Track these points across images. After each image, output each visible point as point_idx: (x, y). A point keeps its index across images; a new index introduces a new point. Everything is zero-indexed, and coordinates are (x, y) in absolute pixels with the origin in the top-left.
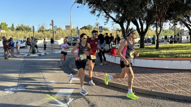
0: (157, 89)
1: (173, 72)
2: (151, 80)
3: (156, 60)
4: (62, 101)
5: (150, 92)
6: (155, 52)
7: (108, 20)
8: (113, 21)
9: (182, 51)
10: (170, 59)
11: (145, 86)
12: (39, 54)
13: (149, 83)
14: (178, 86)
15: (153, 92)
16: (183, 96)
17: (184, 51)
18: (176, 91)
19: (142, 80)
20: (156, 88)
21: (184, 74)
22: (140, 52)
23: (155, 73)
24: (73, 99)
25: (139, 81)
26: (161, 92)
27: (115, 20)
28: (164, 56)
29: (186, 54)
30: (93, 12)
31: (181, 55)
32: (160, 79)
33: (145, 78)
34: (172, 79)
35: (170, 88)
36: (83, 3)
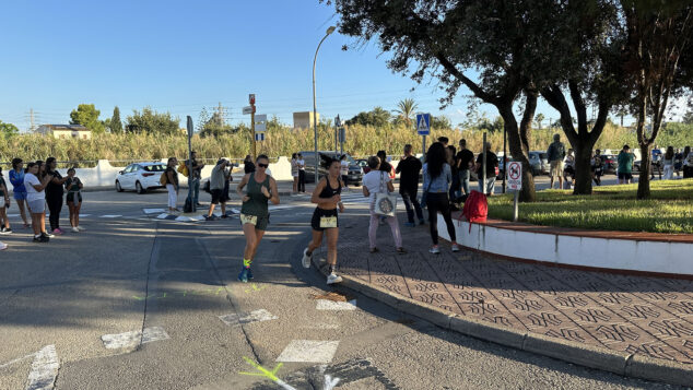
0: (653, 353)
2: (628, 316)
3: (645, 240)
4: (299, 385)
5: (627, 364)
7: (452, 92)
15: (639, 364)
19: (593, 316)
20: (648, 348)
23: (642, 292)
26: (671, 364)
27: (478, 92)
28: (673, 226)
30: (400, 64)
32: (665, 316)
33: (602, 309)
36: (363, 33)
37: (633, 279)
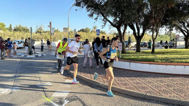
0: (151, 93)
1: (167, 77)
2: (146, 83)
3: (152, 64)
4: (57, 103)
5: (145, 96)
6: (151, 57)
7: (105, 24)
8: (110, 25)
9: (177, 56)
10: (165, 64)
11: (140, 89)
12: (36, 55)
13: (144, 87)
14: (173, 91)
15: (148, 96)
16: (177, 101)
17: (179, 56)
18: (170, 95)
19: (138, 83)
20: (150, 91)
21: (178, 78)
22: (136, 56)
23: (150, 77)
24: (68, 101)
25: (134, 85)
26: (155, 96)
27: (112, 24)
28: (159, 61)
29: (181, 59)
30: (91, 15)
31: (176, 60)
32: (155, 83)
33: (141, 82)
34: (166, 84)
35: (165, 92)
36: (81, 6)
37: (148, 74)
